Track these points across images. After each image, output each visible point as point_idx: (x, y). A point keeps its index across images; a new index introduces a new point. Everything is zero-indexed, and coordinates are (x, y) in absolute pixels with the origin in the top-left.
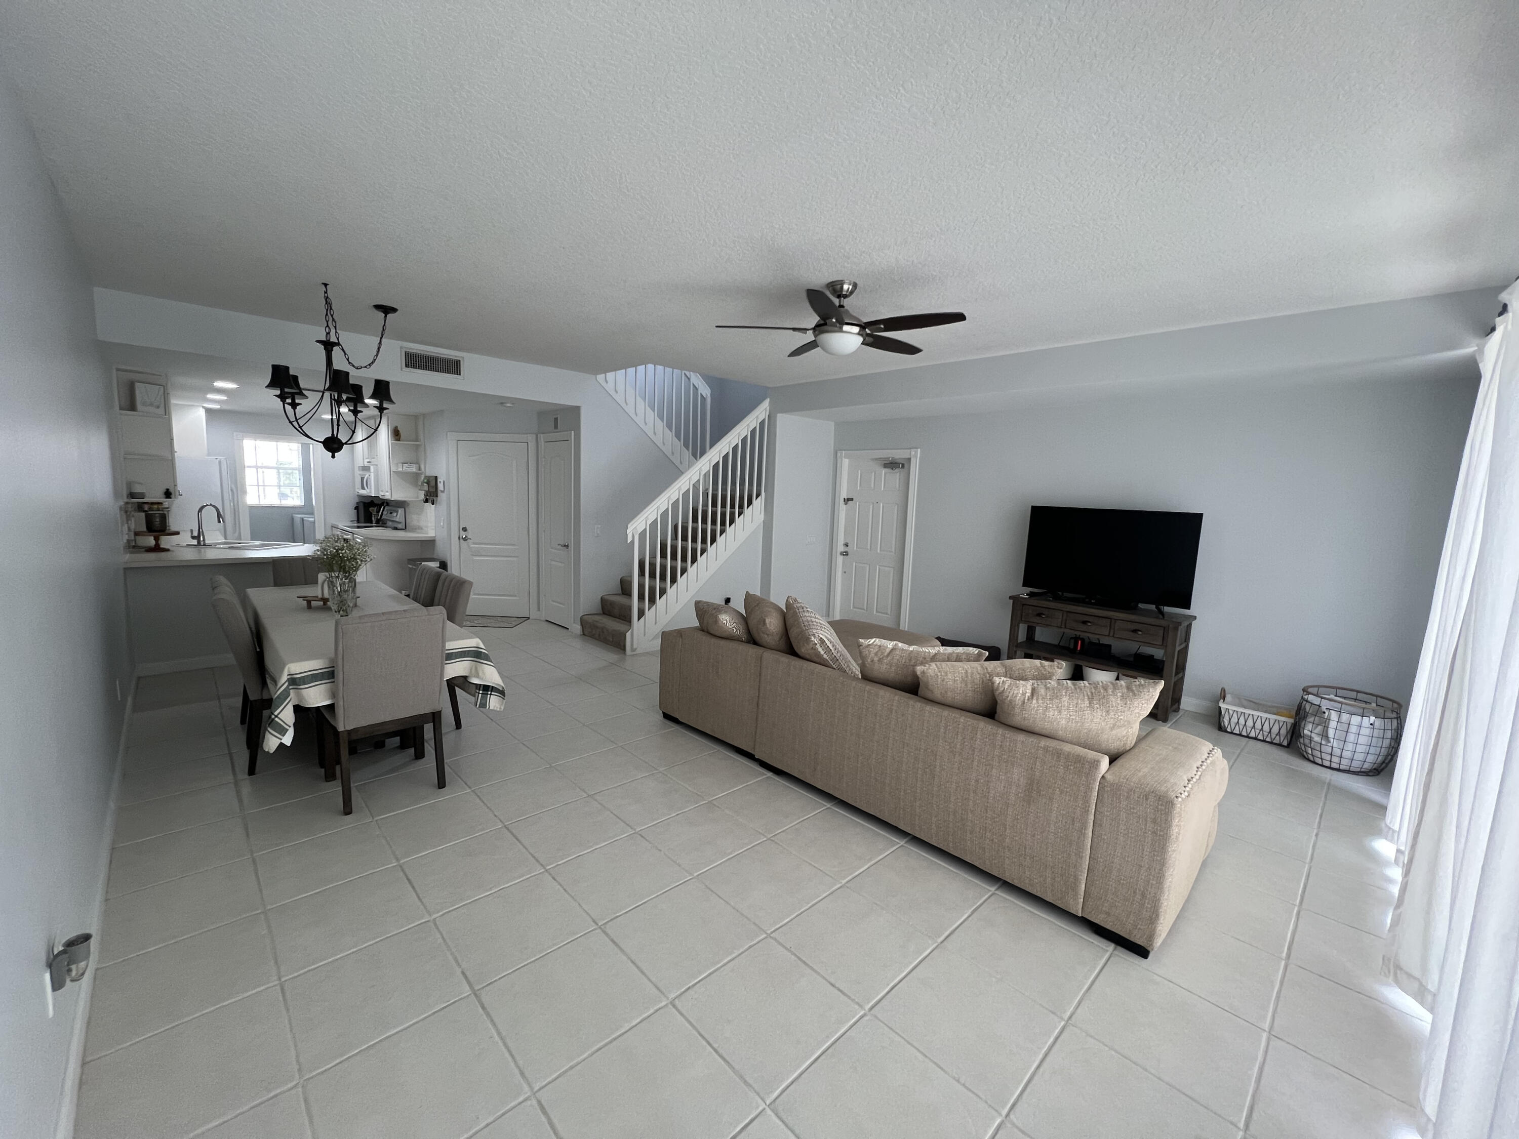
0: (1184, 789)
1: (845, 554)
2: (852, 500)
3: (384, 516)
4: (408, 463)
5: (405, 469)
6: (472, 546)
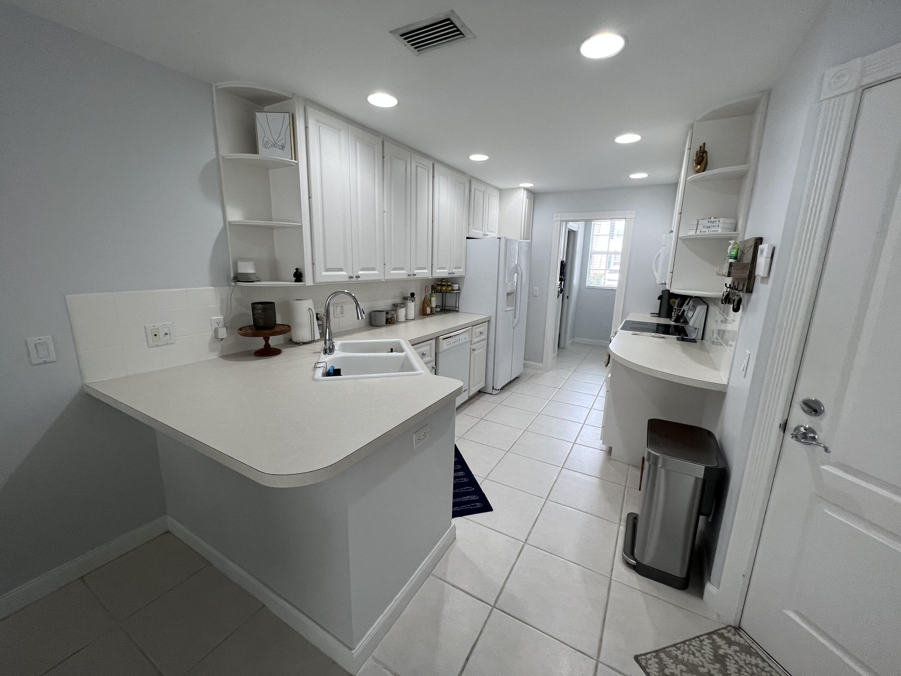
3: (685, 313)
4: (711, 218)
5: (702, 230)
6: (823, 467)
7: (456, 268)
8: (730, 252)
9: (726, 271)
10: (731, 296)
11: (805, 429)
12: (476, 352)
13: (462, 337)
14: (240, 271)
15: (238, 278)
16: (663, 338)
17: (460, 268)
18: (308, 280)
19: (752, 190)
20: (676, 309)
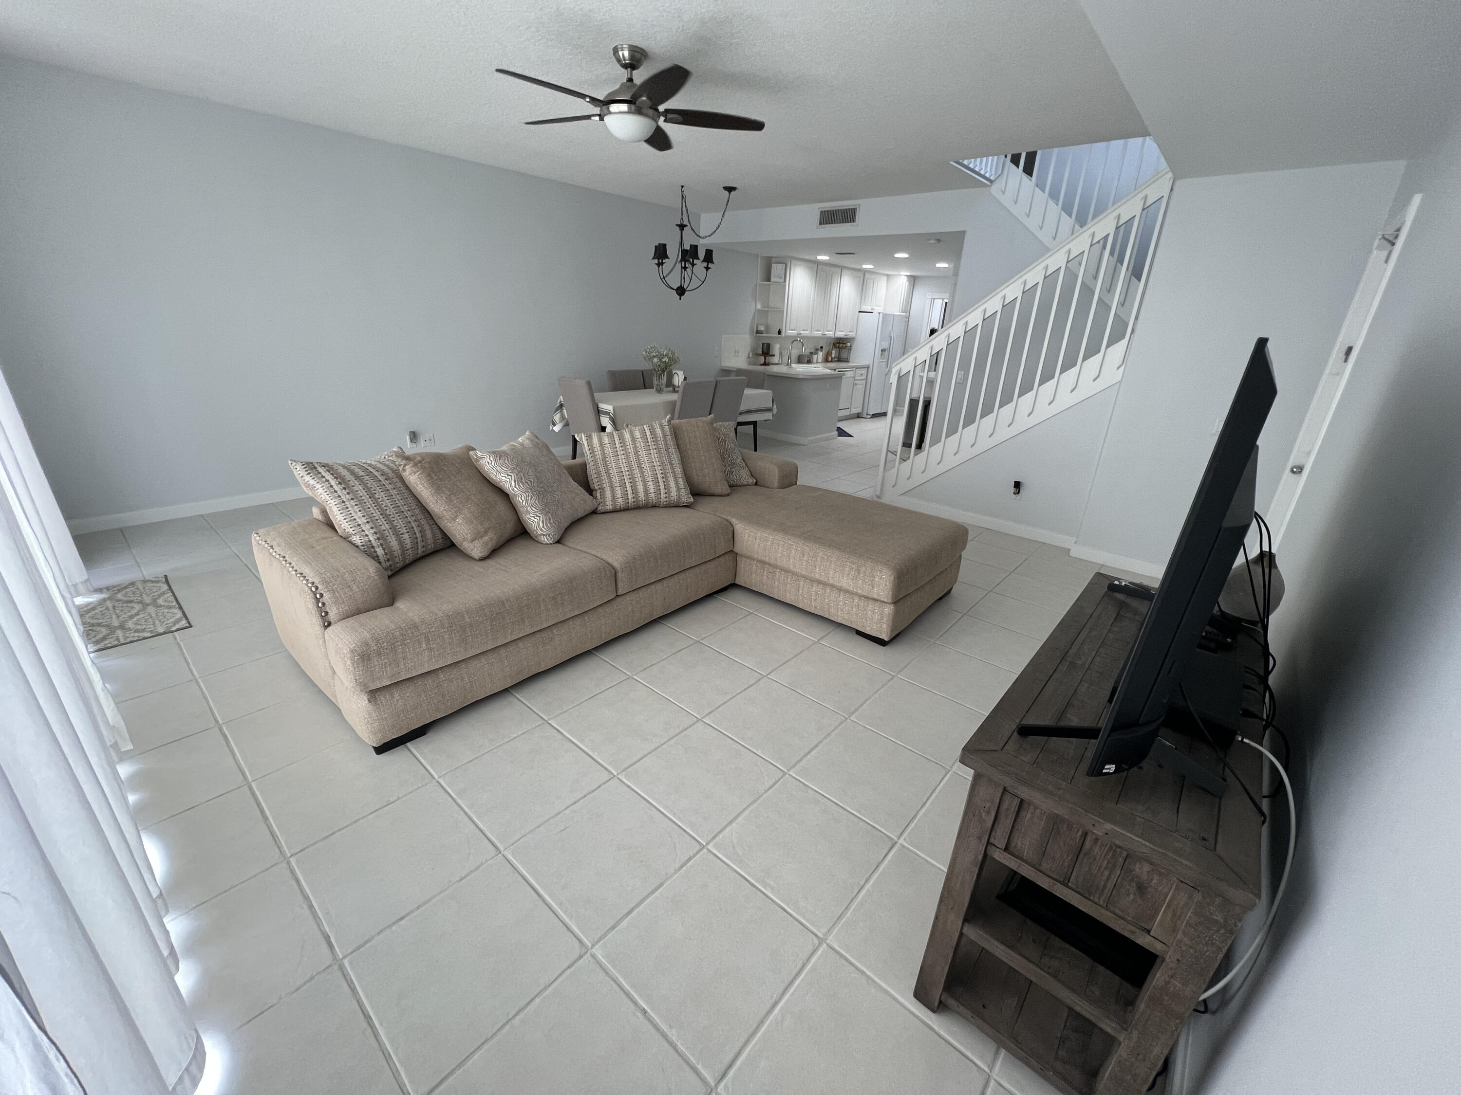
0: (264, 540)
7: (850, 332)
12: (857, 386)
13: (848, 373)
14: (759, 329)
15: (758, 332)
17: (852, 332)
18: (783, 334)
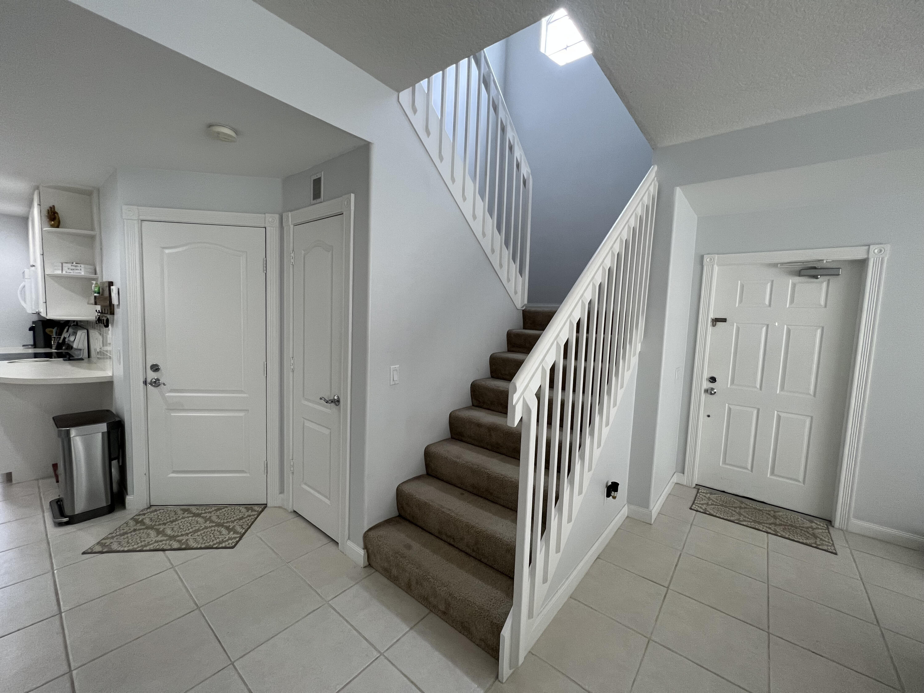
1: (710, 392)
2: (724, 320)
3: (66, 340)
4: (73, 263)
5: (67, 271)
6: (167, 394)
8: (94, 289)
9: (93, 301)
10: (101, 318)
11: (155, 379)
16: (48, 361)
19: (101, 249)
20: (55, 338)
